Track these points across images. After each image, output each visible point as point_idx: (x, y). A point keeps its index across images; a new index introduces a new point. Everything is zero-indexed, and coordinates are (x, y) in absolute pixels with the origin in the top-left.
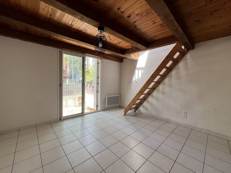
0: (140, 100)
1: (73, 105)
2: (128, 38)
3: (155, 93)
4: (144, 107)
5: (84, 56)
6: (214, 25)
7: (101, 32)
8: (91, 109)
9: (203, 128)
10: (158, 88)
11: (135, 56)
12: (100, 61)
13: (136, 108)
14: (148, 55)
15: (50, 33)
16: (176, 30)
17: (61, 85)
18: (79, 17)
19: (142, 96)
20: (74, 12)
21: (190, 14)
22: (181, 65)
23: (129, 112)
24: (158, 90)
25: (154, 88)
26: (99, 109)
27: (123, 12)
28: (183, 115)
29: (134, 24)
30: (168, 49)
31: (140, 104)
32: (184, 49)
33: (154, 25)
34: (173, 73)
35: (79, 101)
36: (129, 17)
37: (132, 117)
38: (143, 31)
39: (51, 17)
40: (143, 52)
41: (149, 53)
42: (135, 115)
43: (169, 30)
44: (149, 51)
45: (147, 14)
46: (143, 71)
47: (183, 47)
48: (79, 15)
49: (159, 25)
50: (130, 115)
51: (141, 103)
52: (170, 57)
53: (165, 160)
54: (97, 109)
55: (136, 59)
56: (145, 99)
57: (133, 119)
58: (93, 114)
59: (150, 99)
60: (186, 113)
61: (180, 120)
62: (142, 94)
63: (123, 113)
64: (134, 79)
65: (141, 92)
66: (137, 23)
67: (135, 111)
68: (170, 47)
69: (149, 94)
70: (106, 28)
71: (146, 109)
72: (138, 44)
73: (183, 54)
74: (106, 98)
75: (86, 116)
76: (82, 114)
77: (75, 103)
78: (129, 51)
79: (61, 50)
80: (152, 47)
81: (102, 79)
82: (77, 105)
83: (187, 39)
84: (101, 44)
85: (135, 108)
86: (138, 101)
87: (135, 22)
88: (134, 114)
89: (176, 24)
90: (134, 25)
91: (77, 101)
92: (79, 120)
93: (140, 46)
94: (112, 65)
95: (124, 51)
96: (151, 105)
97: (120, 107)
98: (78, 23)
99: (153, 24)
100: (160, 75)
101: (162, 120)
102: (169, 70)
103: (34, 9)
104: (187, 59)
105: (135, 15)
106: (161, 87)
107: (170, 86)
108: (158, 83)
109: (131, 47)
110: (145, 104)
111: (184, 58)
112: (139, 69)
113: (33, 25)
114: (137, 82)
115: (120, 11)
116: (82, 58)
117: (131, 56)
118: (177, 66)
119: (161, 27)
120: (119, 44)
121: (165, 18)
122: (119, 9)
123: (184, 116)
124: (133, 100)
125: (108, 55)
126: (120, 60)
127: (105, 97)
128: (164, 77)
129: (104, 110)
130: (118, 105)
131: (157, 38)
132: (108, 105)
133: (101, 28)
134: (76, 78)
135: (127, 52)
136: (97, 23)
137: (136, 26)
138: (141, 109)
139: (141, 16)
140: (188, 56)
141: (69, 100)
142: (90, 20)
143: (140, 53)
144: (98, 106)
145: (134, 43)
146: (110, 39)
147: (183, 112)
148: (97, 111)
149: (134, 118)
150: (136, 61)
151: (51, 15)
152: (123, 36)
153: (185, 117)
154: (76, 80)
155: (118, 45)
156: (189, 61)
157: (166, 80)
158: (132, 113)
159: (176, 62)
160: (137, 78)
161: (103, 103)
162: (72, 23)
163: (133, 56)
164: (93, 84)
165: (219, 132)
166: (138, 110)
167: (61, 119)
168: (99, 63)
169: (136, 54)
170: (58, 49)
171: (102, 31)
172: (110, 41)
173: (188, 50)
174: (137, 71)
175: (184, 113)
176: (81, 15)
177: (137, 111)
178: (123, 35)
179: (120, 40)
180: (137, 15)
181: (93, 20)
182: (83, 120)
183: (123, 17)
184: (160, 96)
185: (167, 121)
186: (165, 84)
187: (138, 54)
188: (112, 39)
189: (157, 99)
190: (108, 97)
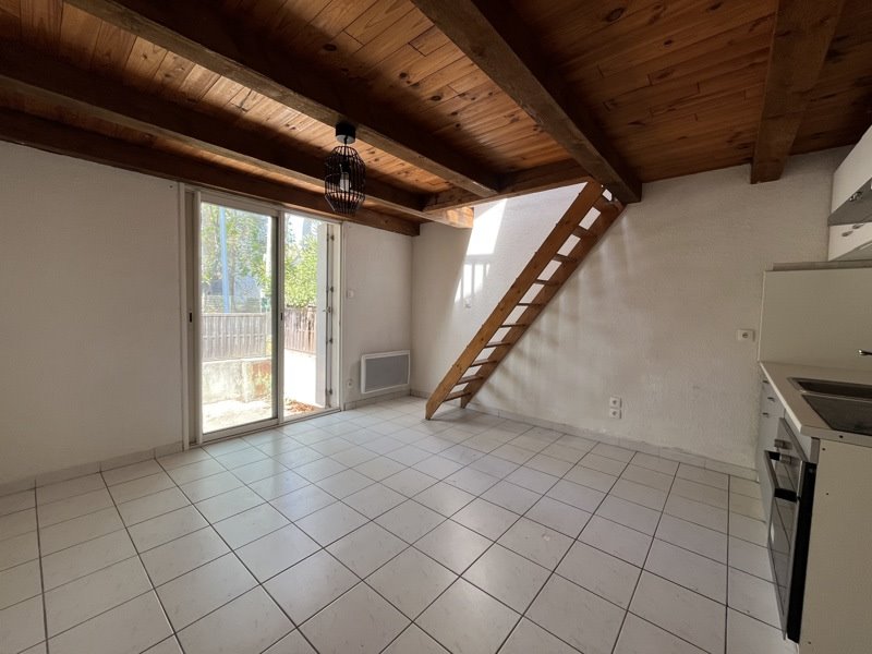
0: (479, 367)
1: (233, 393)
2: (433, 160)
3: (527, 343)
4: (491, 388)
5: (279, 212)
6: (684, 137)
7: (345, 140)
8: (303, 407)
9: (667, 445)
10: (536, 326)
11: (460, 214)
12: (337, 229)
13: (468, 395)
14: (505, 213)
15: (160, 132)
16: (580, 147)
17: (193, 317)
18: (274, 94)
19: (485, 354)
20: (260, 79)
21: (615, 105)
22: (604, 249)
23: (443, 408)
24: (538, 332)
25: (522, 327)
26: (336, 401)
27: (417, 85)
28: (612, 410)
29: (454, 118)
30: (562, 198)
31: (481, 380)
32: (613, 200)
33: (516, 126)
34: (583, 274)
35: (254, 378)
36: (437, 98)
37: (452, 425)
38: (482, 141)
39: (168, 79)
40: (486, 204)
41: (507, 208)
42: (465, 419)
43: (554, 142)
44: (505, 200)
45: (491, 94)
46: (488, 266)
47: (608, 195)
48: (274, 89)
49: (529, 127)
50: (448, 419)
51: (482, 378)
52: (568, 224)
53: (548, 539)
54: (328, 404)
55: (463, 224)
56: (494, 363)
57: (457, 432)
58: (313, 422)
59: (511, 361)
60: (618, 403)
61: (601, 425)
62: (486, 347)
63: (423, 413)
64: (458, 297)
65: (482, 338)
66: (462, 117)
67: (463, 406)
68: (570, 193)
69: (508, 345)
70: (361, 129)
71: (500, 396)
72: (469, 180)
73: (610, 216)
74: (360, 363)
75: (287, 430)
76: (274, 421)
77: (239, 387)
78: (439, 200)
79: (190, 188)
80: (513, 191)
81: (345, 295)
82: (246, 393)
83: (613, 171)
84: (347, 182)
85: (462, 396)
86: (472, 372)
87: (455, 114)
88: (458, 414)
89: (576, 131)
90: (453, 123)
91: (245, 379)
92: (264, 442)
93: (473, 185)
94: (382, 245)
95: (423, 199)
96: (516, 380)
97: (413, 394)
98: (263, 106)
99: (513, 122)
100: (541, 282)
101: (549, 428)
102: (571, 265)
103: (108, 54)
104: (621, 233)
105: (454, 94)
106: (545, 321)
107: (574, 318)
108: (538, 307)
109: (445, 186)
110: (496, 379)
111: (614, 228)
112: (475, 260)
113: (99, 105)
114: (467, 306)
115: (409, 82)
116: (273, 217)
117: (447, 216)
118: (593, 255)
119: (536, 132)
120: (404, 174)
121: (542, 114)
122: (403, 75)
123: (614, 413)
124: (457, 365)
125: (368, 209)
126: (412, 228)
127: (355, 360)
128: (554, 287)
129: (355, 404)
130: (403, 387)
131: (528, 163)
132: (367, 388)
133: (345, 130)
134: (237, 292)
135: (433, 200)
136: (335, 115)
137: (458, 125)
138: (483, 396)
139: (474, 99)
140: (625, 221)
141: (214, 377)
142: (311, 103)
143: (478, 207)
144: (331, 392)
145: (454, 177)
146: (376, 160)
147: (612, 399)
148: (329, 410)
149: (459, 426)
150: (462, 235)
151: (171, 74)
152: (418, 155)
153: (618, 415)
154: (237, 299)
155: (402, 177)
156: (626, 237)
157: (562, 299)
158: (454, 411)
159: (590, 240)
160: (467, 291)
161: (352, 379)
162: (242, 104)
163: (453, 216)
164: (309, 315)
165: (706, 455)
166: (472, 401)
167: (197, 442)
168: (333, 238)
169: (465, 209)
170: (182, 184)
171: (349, 139)
172: (375, 165)
173: (624, 204)
174: (467, 269)
175: (615, 402)
176: (282, 88)
177: (470, 406)
178: (419, 152)
179: (408, 165)
180: (462, 95)
181: (320, 105)
182: (277, 443)
183: (417, 99)
184: (543, 350)
185: (566, 433)
186: (557, 311)
187: (473, 209)
188: (381, 160)
189: (534, 362)
190: (368, 361)
